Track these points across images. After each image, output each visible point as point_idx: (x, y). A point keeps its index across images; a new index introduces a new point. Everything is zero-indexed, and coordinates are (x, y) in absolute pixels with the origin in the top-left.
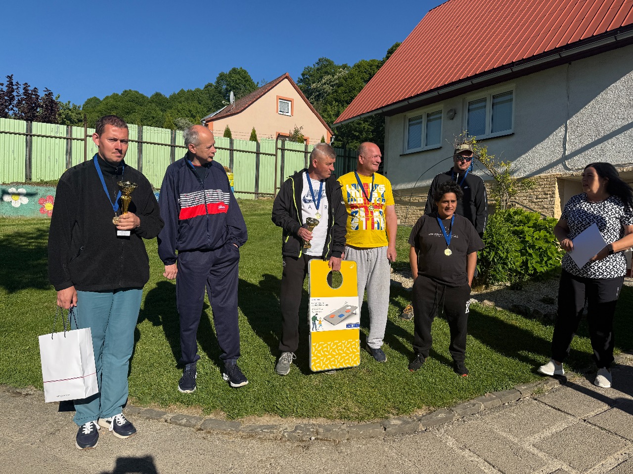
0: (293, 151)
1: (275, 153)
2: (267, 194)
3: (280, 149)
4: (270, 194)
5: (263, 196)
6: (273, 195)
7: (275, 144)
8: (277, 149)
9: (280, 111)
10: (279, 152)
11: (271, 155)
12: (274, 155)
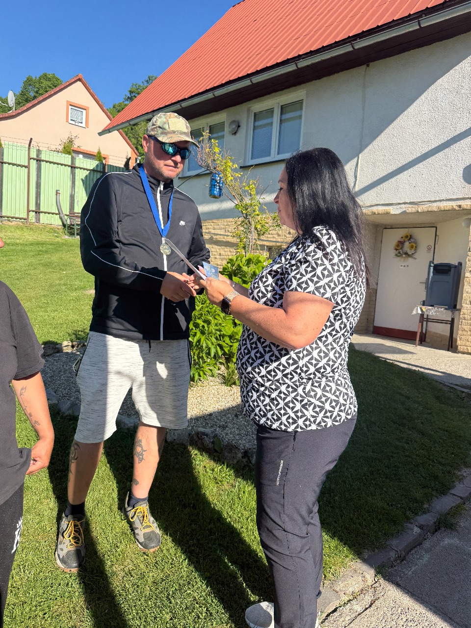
0: (55, 163)
1: (26, 164)
2: (16, 218)
3: (34, 159)
4: (21, 219)
5: (9, 221)
6: (25, 219)
7: (27, 152)
8: (30, 159)
9: (72, 120)
10: (33, 164)
11: (22, 166)
12: (26, 167)
